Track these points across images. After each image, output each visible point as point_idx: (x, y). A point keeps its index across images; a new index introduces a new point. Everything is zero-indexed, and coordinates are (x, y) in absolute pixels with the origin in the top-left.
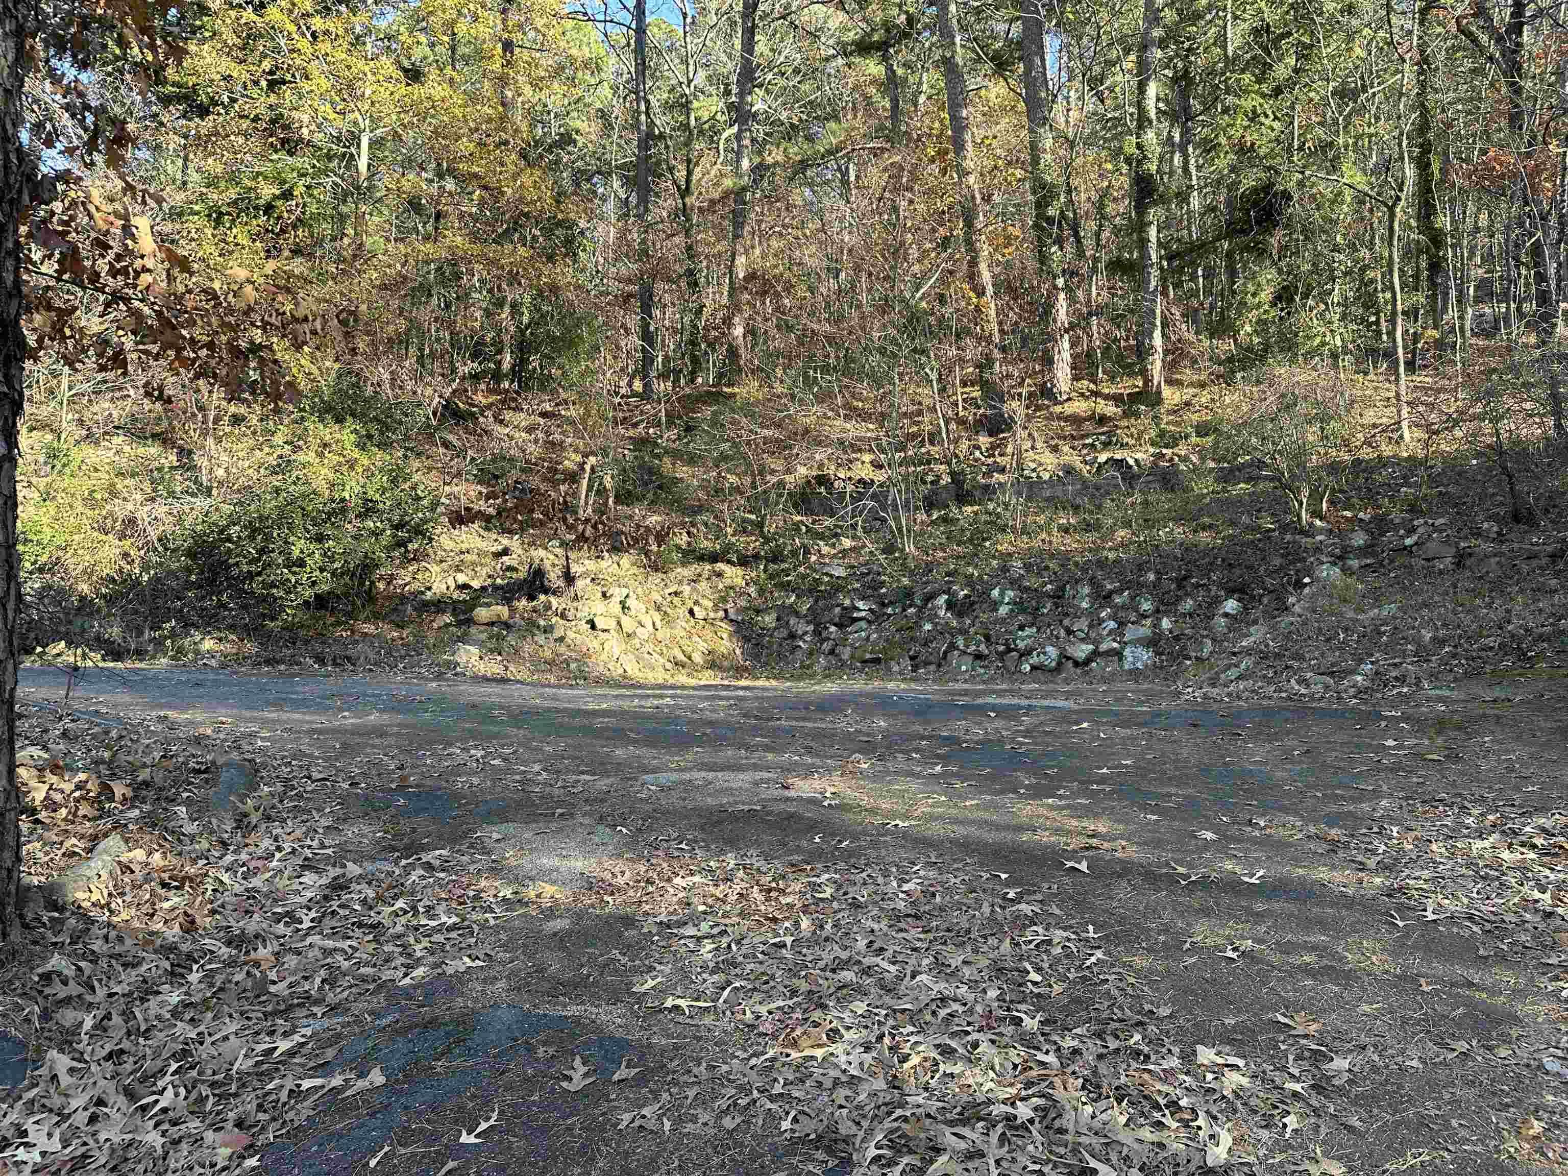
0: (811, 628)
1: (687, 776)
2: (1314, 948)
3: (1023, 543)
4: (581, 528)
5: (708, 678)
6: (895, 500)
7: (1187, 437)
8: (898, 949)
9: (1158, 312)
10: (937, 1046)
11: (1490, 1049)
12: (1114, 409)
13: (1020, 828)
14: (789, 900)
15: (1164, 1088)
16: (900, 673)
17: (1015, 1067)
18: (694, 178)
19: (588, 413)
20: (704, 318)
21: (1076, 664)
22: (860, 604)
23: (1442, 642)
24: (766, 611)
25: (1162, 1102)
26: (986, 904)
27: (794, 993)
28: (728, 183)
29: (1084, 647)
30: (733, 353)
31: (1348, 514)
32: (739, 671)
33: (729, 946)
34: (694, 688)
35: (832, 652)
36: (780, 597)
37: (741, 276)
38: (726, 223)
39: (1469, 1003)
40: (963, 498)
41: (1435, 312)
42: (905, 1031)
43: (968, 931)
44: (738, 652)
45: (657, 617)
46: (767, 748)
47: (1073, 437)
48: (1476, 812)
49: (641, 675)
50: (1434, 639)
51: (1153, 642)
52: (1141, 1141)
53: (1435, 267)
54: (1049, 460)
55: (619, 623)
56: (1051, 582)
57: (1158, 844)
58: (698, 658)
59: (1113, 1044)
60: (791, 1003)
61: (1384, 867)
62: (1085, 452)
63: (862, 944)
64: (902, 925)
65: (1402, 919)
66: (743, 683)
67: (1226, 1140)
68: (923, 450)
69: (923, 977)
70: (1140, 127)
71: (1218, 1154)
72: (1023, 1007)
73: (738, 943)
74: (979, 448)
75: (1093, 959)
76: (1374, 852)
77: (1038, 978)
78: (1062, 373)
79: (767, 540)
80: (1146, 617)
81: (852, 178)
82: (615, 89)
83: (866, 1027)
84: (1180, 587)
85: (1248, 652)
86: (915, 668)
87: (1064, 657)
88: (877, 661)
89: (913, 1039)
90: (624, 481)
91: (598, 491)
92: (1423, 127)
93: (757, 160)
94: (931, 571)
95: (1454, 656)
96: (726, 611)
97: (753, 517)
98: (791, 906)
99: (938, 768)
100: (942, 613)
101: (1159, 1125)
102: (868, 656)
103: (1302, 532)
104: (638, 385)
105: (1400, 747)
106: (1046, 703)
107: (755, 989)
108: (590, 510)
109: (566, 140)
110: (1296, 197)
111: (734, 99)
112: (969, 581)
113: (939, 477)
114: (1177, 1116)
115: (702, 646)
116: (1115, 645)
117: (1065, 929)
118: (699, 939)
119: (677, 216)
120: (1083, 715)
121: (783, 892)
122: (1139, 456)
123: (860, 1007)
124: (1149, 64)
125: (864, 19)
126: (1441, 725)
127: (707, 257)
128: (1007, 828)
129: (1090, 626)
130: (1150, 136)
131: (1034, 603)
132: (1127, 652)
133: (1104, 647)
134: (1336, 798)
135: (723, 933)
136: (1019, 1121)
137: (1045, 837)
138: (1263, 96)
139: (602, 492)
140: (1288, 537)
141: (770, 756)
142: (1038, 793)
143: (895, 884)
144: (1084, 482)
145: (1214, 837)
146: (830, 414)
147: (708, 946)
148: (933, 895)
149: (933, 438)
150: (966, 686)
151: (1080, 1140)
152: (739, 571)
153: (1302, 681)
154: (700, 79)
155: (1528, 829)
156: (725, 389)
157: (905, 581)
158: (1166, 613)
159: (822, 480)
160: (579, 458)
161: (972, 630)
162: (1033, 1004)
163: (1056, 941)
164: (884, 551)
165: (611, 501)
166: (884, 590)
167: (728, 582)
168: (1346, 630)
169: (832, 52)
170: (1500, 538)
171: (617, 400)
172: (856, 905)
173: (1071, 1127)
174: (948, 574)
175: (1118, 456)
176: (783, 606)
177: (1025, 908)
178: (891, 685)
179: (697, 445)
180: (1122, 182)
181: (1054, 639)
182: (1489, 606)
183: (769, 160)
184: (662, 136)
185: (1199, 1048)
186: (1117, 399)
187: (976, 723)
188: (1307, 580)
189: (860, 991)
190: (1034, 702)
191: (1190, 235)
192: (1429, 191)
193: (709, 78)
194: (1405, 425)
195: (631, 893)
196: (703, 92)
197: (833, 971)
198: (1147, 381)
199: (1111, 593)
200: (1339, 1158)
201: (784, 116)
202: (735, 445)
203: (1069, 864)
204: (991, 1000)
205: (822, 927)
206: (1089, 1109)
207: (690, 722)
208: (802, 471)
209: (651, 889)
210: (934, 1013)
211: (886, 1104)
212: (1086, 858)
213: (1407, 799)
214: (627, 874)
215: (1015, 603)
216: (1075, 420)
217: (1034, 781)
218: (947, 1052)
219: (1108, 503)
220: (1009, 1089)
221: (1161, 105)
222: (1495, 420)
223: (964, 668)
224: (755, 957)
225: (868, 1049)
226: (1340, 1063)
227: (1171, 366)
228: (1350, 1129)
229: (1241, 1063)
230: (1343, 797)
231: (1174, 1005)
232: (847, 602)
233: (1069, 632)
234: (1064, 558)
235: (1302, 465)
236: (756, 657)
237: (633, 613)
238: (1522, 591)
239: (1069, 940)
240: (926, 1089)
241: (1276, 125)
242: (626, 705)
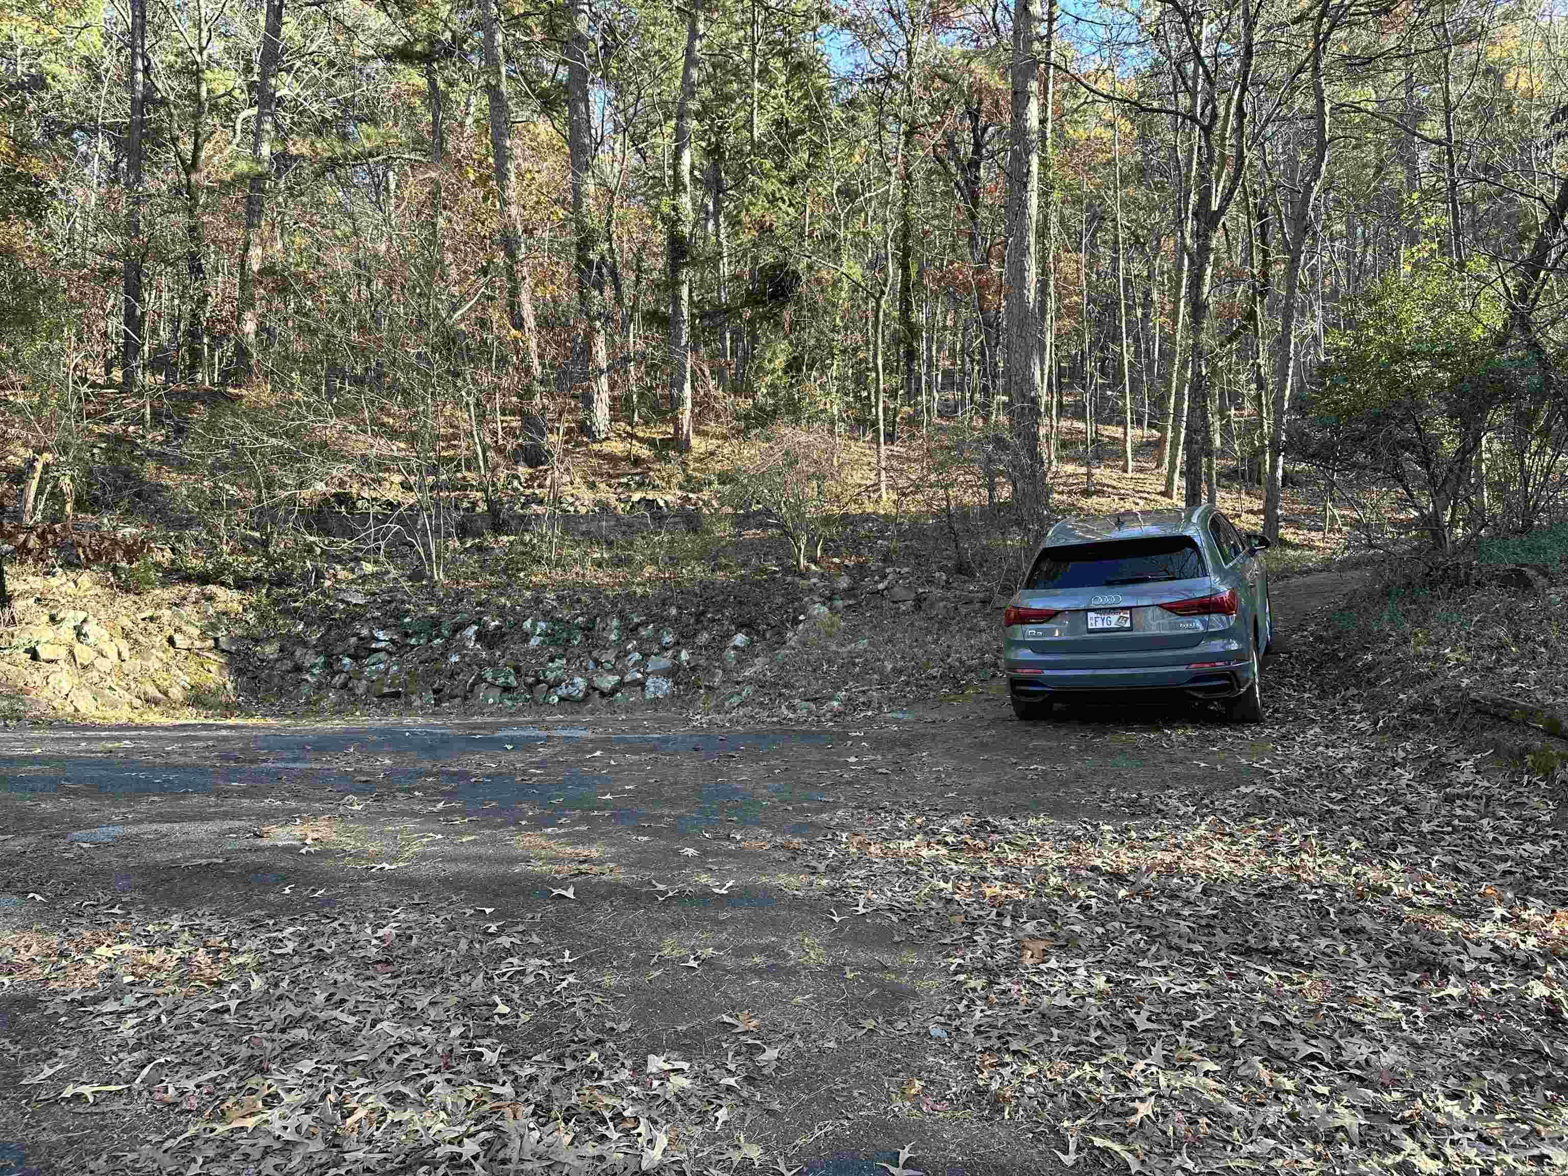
0: (321, 660)
1: (133, 830)
2: (762, 950)
3: (557, 574)
4: (22, 537)
5: (189, 716)
6: (424, 525)
7: (710, 483)
8: (361, 998)
9: (688, 366)
10: (387, 1095)
11: (890, 1023)
12: (647, 453)
13: (514, 861)
14: (241, 960)
15: (611, 1101)
16: (422, 708)
17: (469, 1103)
18: (203, 155)
19: (43, 402)
20: (209, 308)
21: (603, 694)
22: (381, 635)
23: (900, 672)
24: (268, 640)
25: (607, 1114)
26: (463, 941)
27: (231, 1061)
28: (242, 167)
29: (610, 678)
30: (242, 352)
31: (836, 560)
32: (228, 709)
33: (158, 1019)
34: (166, 729)
35: (344, 686)
36: (285, 624)
37: (256, 268)
38: (240, 208)
39: (881, 985)
40: (498, 528)
41: (912, 394)
42: (354, 1084)
43: (442, 971)
44: (229, 686)
45: (124, 646)
46: (244, 794)
47: (610, 476)
48: (908, 817)
49: (98, 714)
50: (894, 669)
51: (671, 673)
52: (582, 1157)
53: (911, 355)
54: (587, 496)
55: (71, 653)
56: (582, 614)
57: (642, 864)
58: (176, 693)
59: (570, 1065)
60: (225, 1072)
61: (832, 870)
62: (619, 490)
63: (321, 997)
64: (370, 973)
65: (839, 915)
66: (231, 722)
67: (662, 1141)
68: (459, 475)
69: (385, 1026)
70: (676, 191)
71: (653, 1157)
72: (487, 1041)
73: (170, 1013)
74: (518, 478)
75: (564, 984)
76: (825, 857)
77: (506, 1010)
78: (601, 414)
79: (272, 561)
80: (667, 649)
81: (393, 187)
82: (107, 38)
83: (311, 1086)
84: (698, 621)
85: (750, 681)
86: (438, 702)
87: (592, 688)
88: (397, 695)
89: (362, 1091)
90: (90, 485)
91: (52, 494)
92: (905, 233)
93: (280, 148)
94: (461, 600)
95: (907, 683)
96: (216, 640)
97: (257, 535)
98: (243, 967)
99: (440, 805)
100: (471, 645)
101: (603, 1138)
102: (386, 690)
103: (802, 576)
104: (117, 375)
105: (859, 763)
106: (565, 733)
107: (184, 1063)
108: (39, 517)
109: (38, 82)
110: (804, 279)
111: (256, 78)
112: (501, 612)
113: (474, 504)
114: (620, 1127)
115: (186, 680)
116: (639, 676)
117: (541, 957)
118: (120, 1015)
119: (179, 192)
120: (597, 744)
121: (236, 952)
122: (668, 498)
123: (307, 1066)
124: (684, 133)
125: (408, 28)
126: (893, 743)
127: (214, 242)
128: (500, 861)
129: (617, 658)
130: (685, 201)
131: (565, 635)
132: (649, 682)
133: (628, 678)
134: (803, 810)
135: (150, 1006)
136: (464, 1159)
137: (538, 867)
138: (782, 182)
139: (57, 496)
140: (789, 579)
141: (246, 802)
142: (538, 824)
143: (369, 931)
144: (618, 518)
145: (696, 853)
146: (352, 428)
147: (132, 1020)
148: (410, 938)
149: (470, 464)
150: (490, 720)
151: (522, 1167)
152: (236, 595)
153: (791, 707)
154: (217, 47)
155: (944, 829)
156: (230, 390)
157: (433, 610)
158: (685, 646)
159: (343, 499)
160: (30, 453)
161: (502, 662)
162: (498, 1037)
163: (530, 970)
164: (410, 578)
165: (68, 508)
166: (407, 620)
167: (221, 607)
168: (829, 662)
169: (371, 52)
170: (947, 586)
171: (84, 389)
172: (321, 958)
173: (515, 1157)
174: (479, 604)
175: (650, 497)
176: (288, 635)
177: (505, 941)
178: (408, 721)
179: (189, 449)
180: (659, 239)
181: (582, 670)
182: (936, 642)
183: (293, 151)
184: (164, 102)
185: (651, 1057)
186: (651, 442)
187: (492, 757)
188: (802, 617)
189: (310, 1048)
190: (554, 733)
191: (719, 298)
192: (908, 290)
193: (227, 50)
194: (883, 486)
195: (36, 970)
196: (219, 64)
197: (283, 1031)
198: (678, 429)
199: (639, 625)
200: (758, 1142)
201: (315, 107)
202: (235, 452)
203: (556, 892)
204: (454, 1039)
205: (276, 985)
206: (536, 1134)
207: (152, 768)
208: (320, 487)
209: (64, 963)
210: (390, 1061)
211: (321, 1166)
212: (574, 884)
213: (857, 808)
214: (35, 948)
215: (547, 635)
216: (611, 458)
217: (537, 811)
218: (397, 1099)
219: (639, 541)
220: (458, 1128)
221: (696, 173)
222: (946, 488)
223: (491, 701)
224: (189, 1026)
225: (308, 1109)
226: (771, 1054)
227: (698, 418)
228: (771, 1113)
229: (685, 1066)
230: (809, 810)
231: (634, 1018)
232: (365, 632)
233: (597, 663)
234: (596, 591)
235: (801, 515)
236: (254, 692)
237: (91, 640)
238: (960, 631)
239: (543, 967)
240: (369, 1142)
241: (791, 210)
242: (65, 749)
